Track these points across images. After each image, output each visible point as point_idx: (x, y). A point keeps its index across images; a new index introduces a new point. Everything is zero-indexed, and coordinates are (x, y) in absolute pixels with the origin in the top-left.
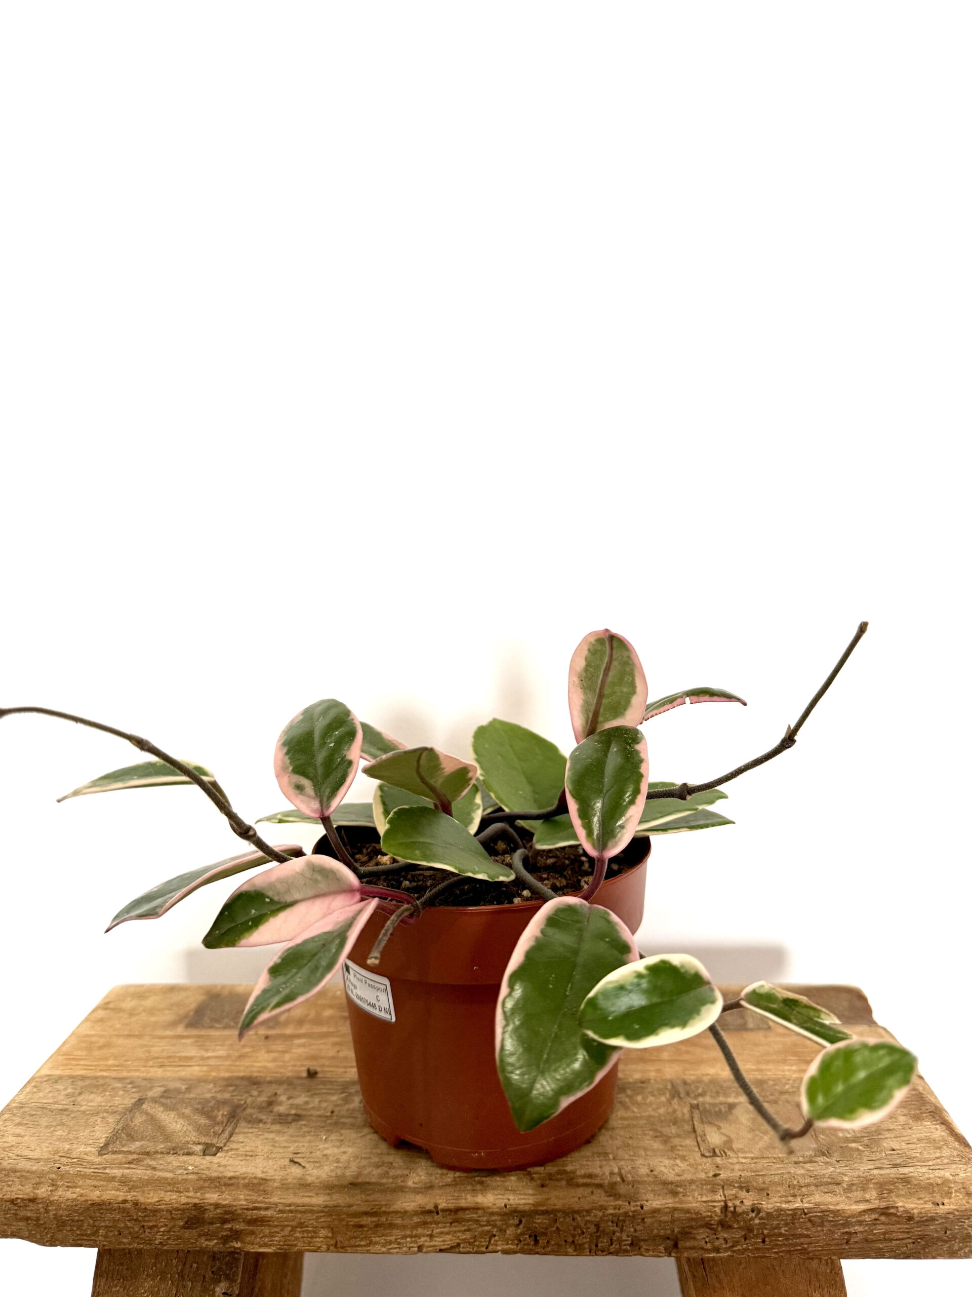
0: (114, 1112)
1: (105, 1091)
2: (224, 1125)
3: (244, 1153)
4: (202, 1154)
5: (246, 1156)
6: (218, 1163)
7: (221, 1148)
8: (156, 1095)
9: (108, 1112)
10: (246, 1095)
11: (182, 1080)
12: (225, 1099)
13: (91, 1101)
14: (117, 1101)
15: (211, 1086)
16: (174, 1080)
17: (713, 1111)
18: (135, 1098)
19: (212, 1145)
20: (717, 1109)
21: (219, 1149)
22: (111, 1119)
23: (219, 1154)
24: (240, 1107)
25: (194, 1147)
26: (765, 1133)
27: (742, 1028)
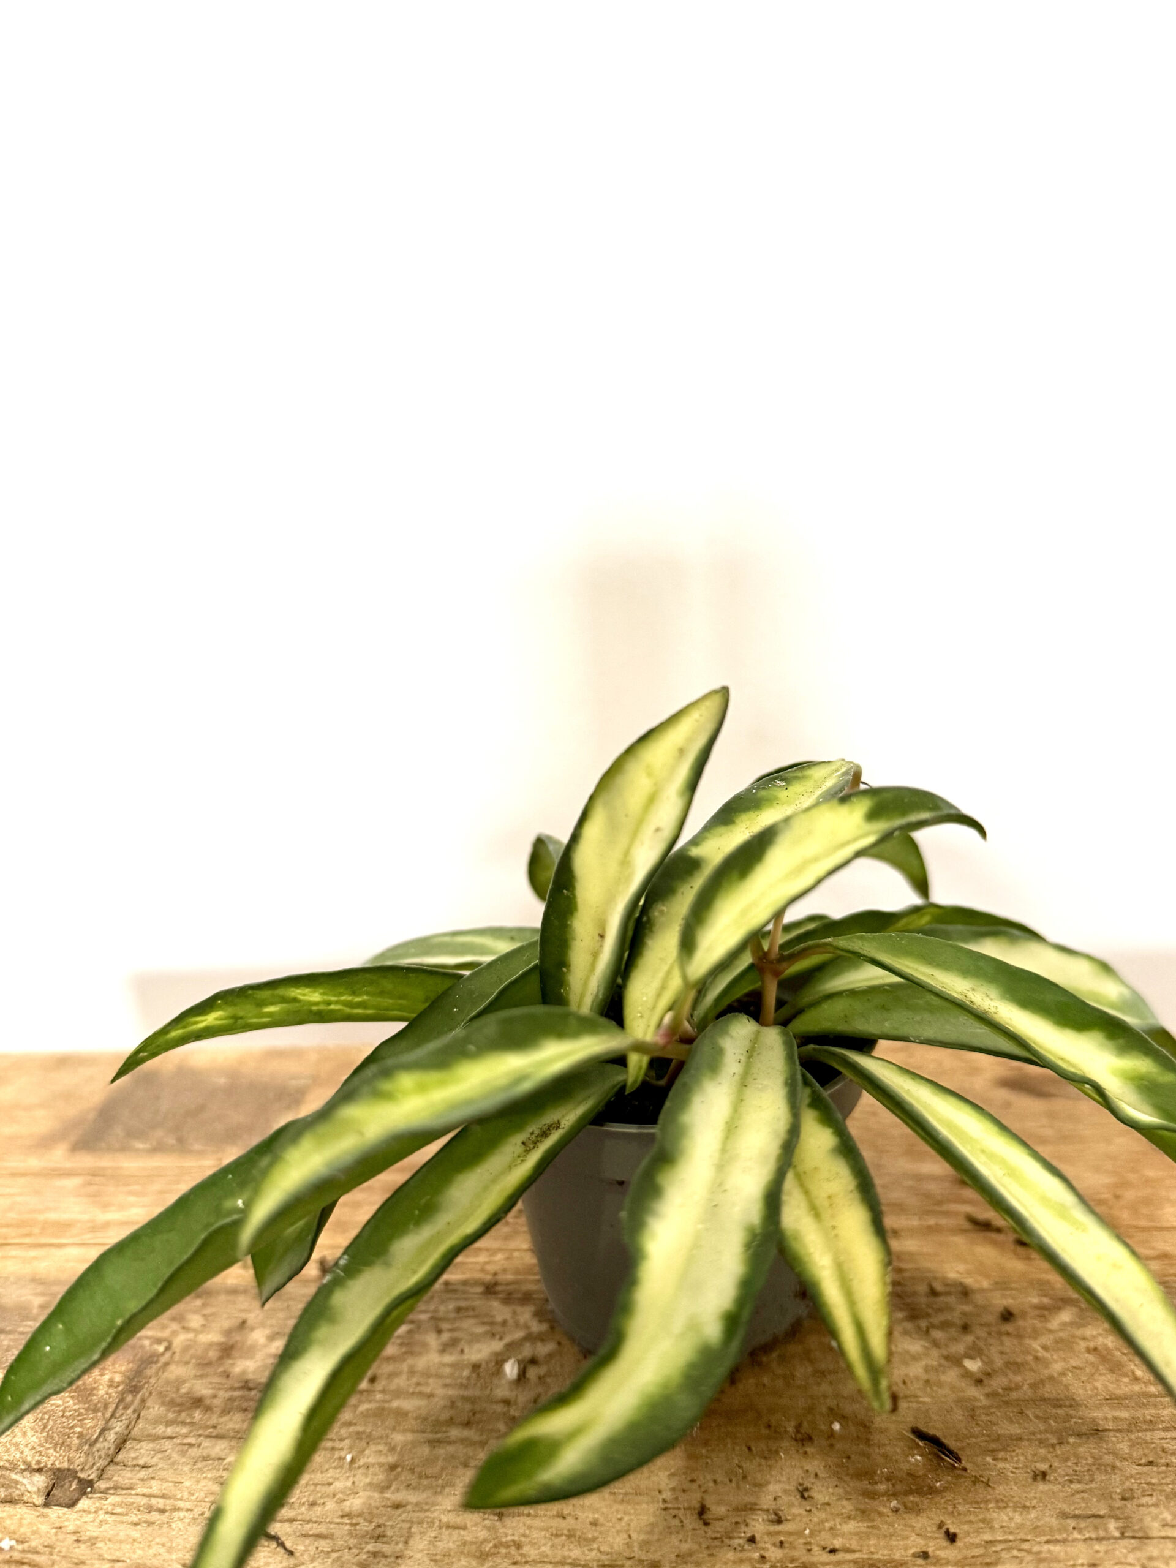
2: (108, 1415)
3: (144, 1501)
4: (39, 1500)
5: (150, 1509)
6: (75, 1533)
7: (91, 1483)
10: (175, 1326)
19: (71, 1473)
21: (86, 1487)
23: (84, 1503)
24: (155, 1359)
25: (25, 1481)
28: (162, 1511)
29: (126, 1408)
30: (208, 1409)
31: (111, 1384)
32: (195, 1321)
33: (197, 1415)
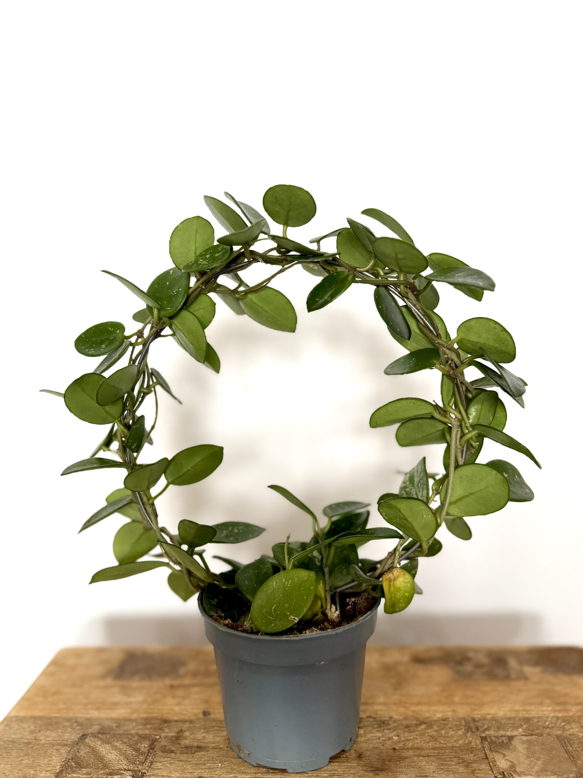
0: (66, 745)
1: (57, 728)
2: (146, 755)
7: (145, 773)
8: (95, 732)
9: (61, 745)
10: (160, 731)
11: (113, 720)
12: (145, 734)
13: (48, 736)
14: (66, 736)
15: (134, 724)
16: (107, 719)
17: (498, 742)
18: (79, 734)
19: (139, 771)
20: (500, 741)
22: (63, 750)
24: (156, 740)
25: (126, 773)
26: (538, 759)
27: (507, 678)
29: (151, 752)
30: (175, 753)
31: (145, 747)
32: (166, 730)
33: (173, 755)
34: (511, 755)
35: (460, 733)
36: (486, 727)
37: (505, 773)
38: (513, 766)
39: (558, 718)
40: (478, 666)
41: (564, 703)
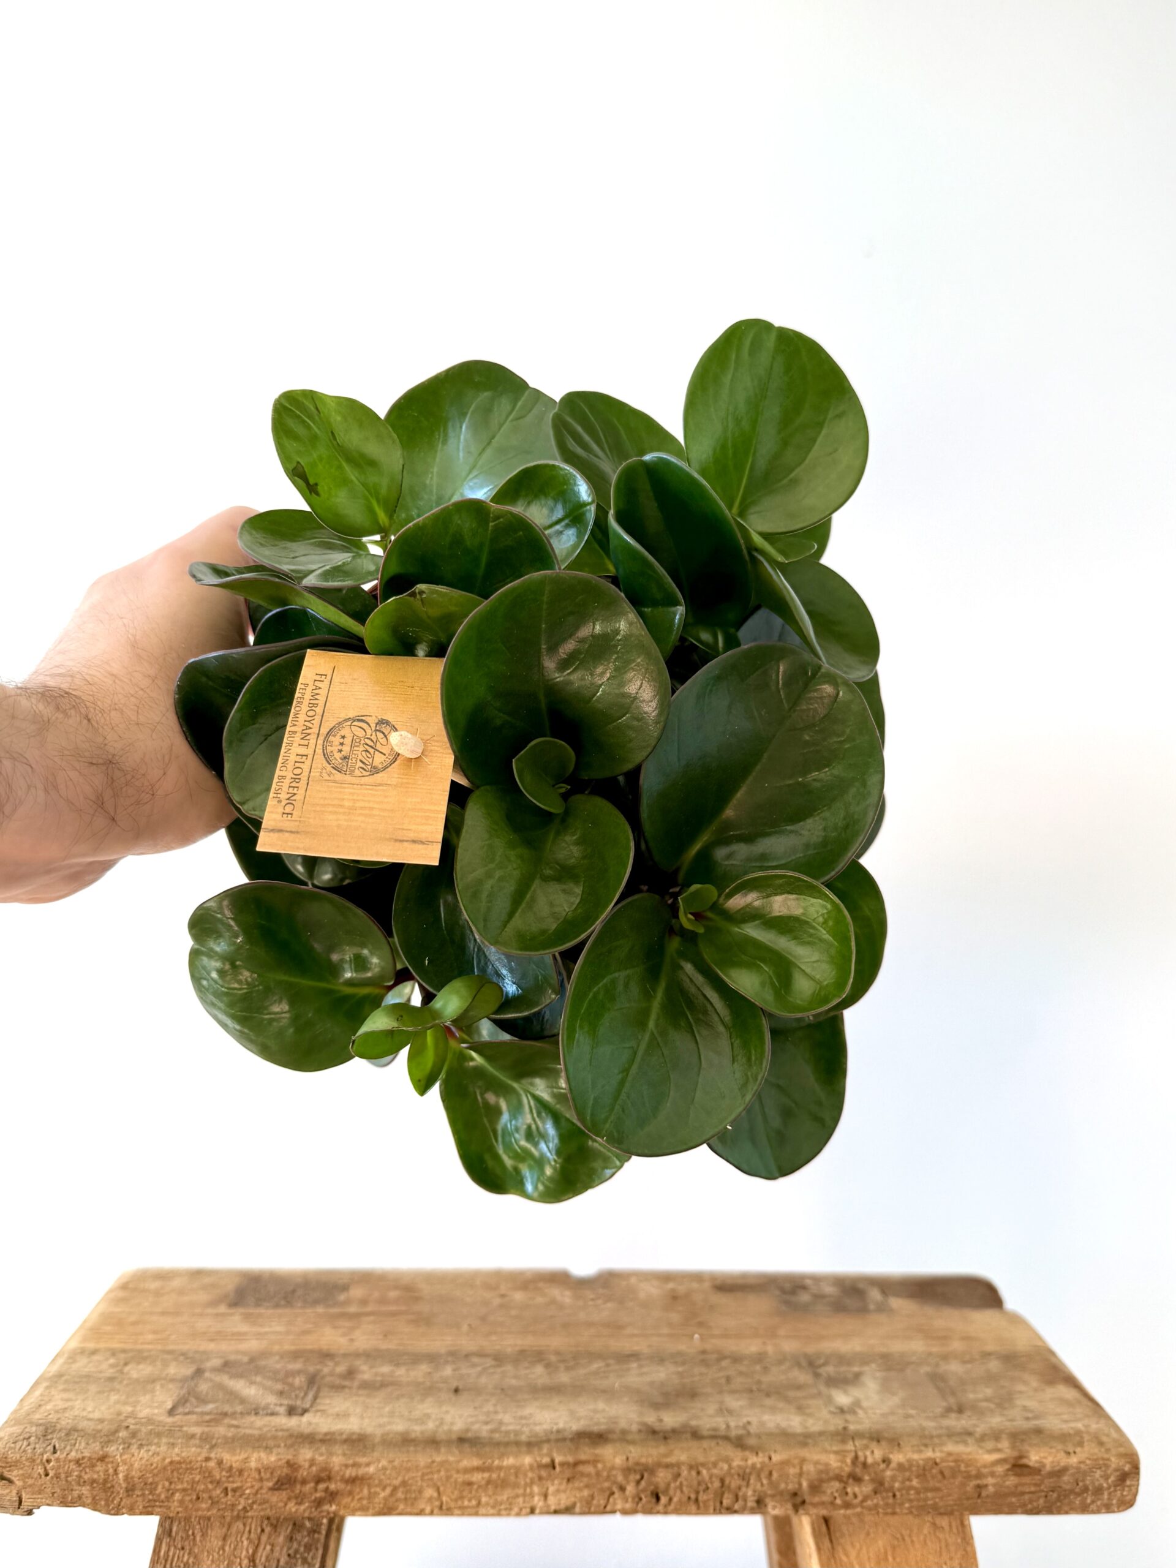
0: (174, 1380)
1: (154, 1361)
2: (305, 1389)
3: (335, 1413)
4: (287, 1414)
5: (338, 1415)
6: (308, 1422)
7: (308, 1409)
8: (216, 1365)
9: (165, 1379)
10: (321, 1366)
11: (241, 1353)
12: (297, 1369)
13: (142, 1370)
14: (172, 1370)
16: (232, 1352)
17: (838, 1379)
18: (192, 1368)
19: (297, 1406)
20: (842, 1376)
21: (305, 1411)
22: (171, 1386)
23: (307, 1415)
26: (894, 1394)
27: (863, 1310)
28: (345, 1415)
29: (312, 1387)
30: (350, 1388)
31: (301, 1381)
32: (331, 1364)
33: (347, 1390)
34: (856, 1393)
35: (783, 1367)
36: (822, 1361)
37: (845, 1409)
38: (857, 1403)
39: (930, 1354)
40: (819, 1297)
41: (945, 1338)
